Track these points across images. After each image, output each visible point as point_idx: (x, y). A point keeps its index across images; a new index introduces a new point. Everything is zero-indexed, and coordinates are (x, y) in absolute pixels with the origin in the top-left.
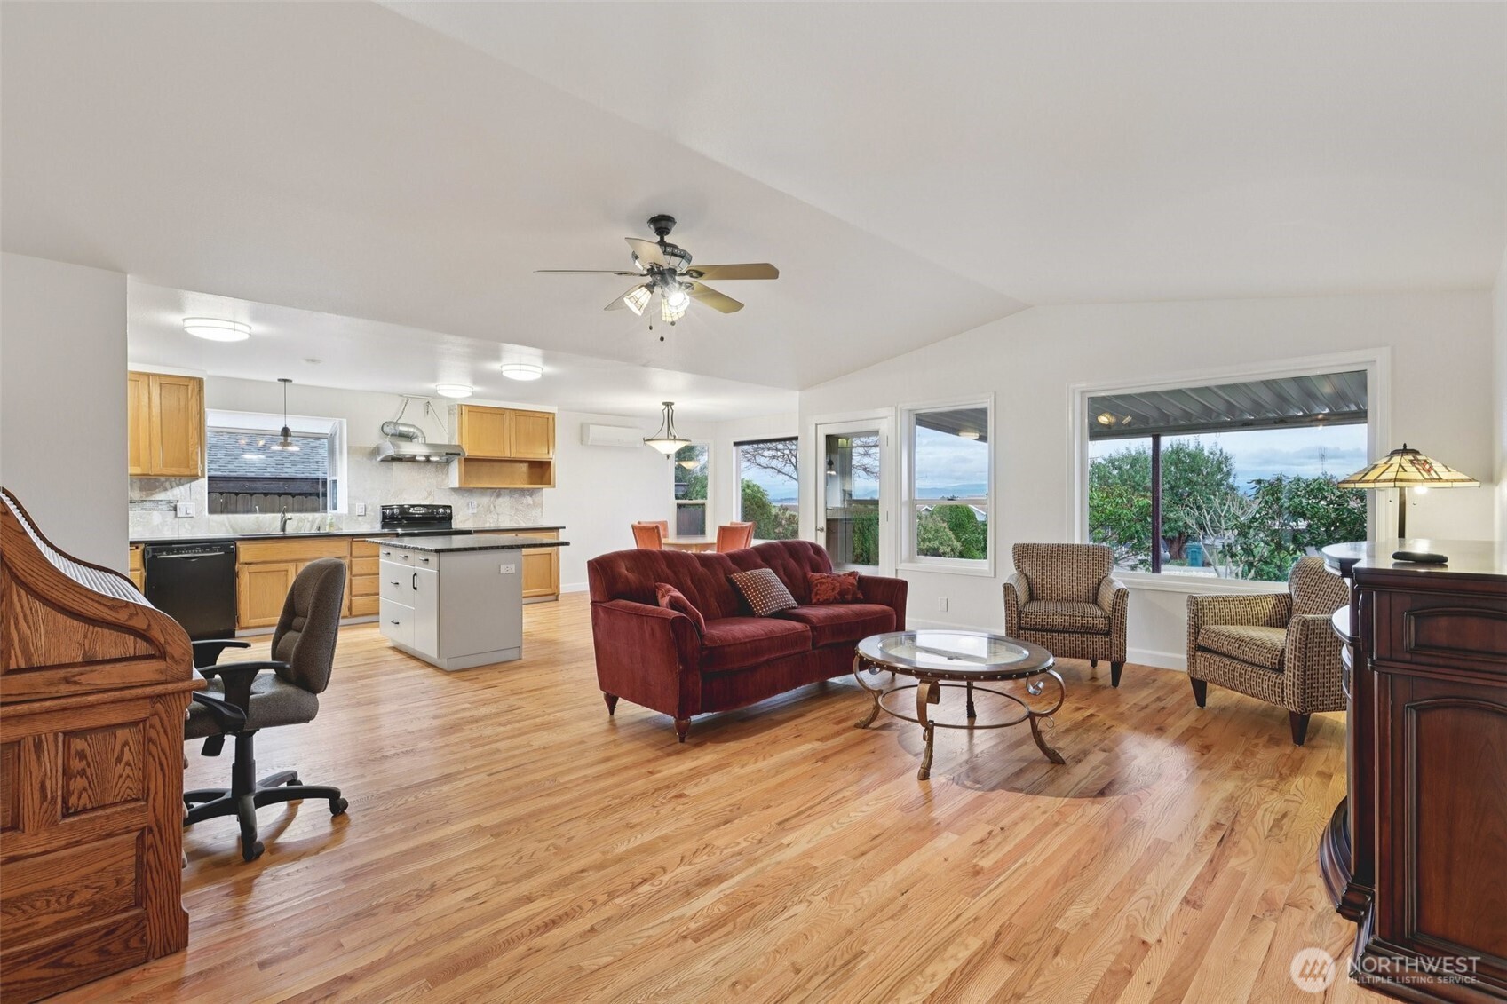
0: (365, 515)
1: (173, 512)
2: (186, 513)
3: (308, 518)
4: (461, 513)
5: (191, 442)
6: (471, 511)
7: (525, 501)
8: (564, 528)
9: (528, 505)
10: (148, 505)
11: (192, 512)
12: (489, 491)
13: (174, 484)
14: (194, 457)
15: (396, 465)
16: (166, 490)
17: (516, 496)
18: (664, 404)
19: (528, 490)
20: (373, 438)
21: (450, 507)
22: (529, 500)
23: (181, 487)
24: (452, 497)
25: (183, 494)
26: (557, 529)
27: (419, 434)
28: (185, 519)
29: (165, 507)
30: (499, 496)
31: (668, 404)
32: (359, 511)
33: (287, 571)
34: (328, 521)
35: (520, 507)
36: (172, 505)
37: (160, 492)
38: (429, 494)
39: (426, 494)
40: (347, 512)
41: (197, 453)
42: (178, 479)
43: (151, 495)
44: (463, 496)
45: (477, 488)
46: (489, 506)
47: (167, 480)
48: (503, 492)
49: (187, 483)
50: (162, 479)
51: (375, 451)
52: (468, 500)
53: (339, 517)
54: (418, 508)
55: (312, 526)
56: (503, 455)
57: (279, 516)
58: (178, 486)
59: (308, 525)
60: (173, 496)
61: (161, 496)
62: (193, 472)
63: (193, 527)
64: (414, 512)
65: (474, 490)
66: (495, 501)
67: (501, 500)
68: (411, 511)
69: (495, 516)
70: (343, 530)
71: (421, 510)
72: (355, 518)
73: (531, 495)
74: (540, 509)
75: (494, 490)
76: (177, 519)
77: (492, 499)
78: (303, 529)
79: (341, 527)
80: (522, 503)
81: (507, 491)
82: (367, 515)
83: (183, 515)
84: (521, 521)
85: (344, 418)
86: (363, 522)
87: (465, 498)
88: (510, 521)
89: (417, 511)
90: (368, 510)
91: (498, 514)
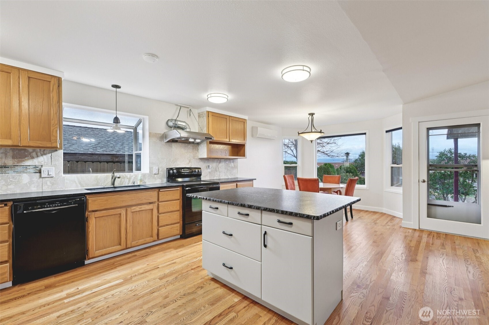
0: (158, 174)
1: (38, 174)
2: (48, 174)
3: (127, 177)
4: (205, 172)
5: (52, 122)
6: (209, 170)
8: (255, 179)
9: (232, 167)
10: (19, 169)
11: (52, 173)
12: (216, 160)
13: (39, 154)
14: (54, 134)
15: (174, 145)
16: (33, 158)
17: (227, 162)
18: (310, 114)
19: (232, 159)
20: (162, 129)
21: (200, 169)
22: (232, 164)
23: (45, 157)
24: (200, 163)
25: (46, 161)
26: (252, 180)
27: (188, 127)
28: (47, 179)
29: (32, 171)
30: (220, 163)
31: (312, 114)
32: (155, 171)
33: (120, 214)
34: (139, 178)
35: (229, 168)
36: (38, 169)
37: (28, 159)
38: (190, 162)
39: (188, 161)
40: (149, 172)
41: (57, 131)
42: (42, 149)
43: (22, 161)
44: (205, 162)
46: (216, 168)
47: (34, 151)
48: (222, 160)
49: (49, 153)
50: (30, 150)
51: (164, 136)
52: (207, 165)
53: (144, 175)
54: (186, 169)
55: (129, 181)
56: (226, 140)
57: (110, 175)
58: (42, 155)
59: (127, 180)
60: (39, 162)
61: (29, 162)
62: (54, 145)
63: (53, 184)
64: (184, 171)
65: (210, 159)
66: (218, 165)
67: (221, 165)
68: (182, 171)
69: (218, 173)
70: (147, 183)
71: (187, 171)
72: (153, 176)
73: (233, 162)
74: (237, 169)
75: (218, 159)
76: (41, 179)
77: (217, 164)
78: (124, 183)
79: (145, 181)
80: (230, 166)
81: (223, 160)
82: (159, 174)
83: (46, 176)
84: (229, 176)
85: (147, 116)
86: (157, 178)
87: (205, 164)
88: (225, 176)
89: (185, 171)
90: (160, 171)
91: (220, 172)
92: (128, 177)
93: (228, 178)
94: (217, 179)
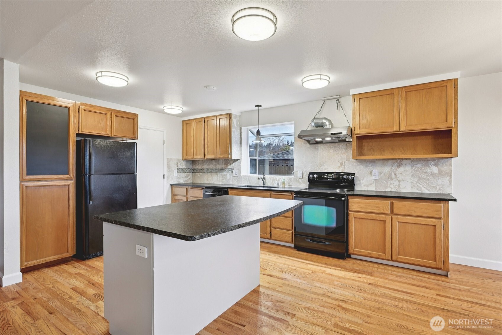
1: (232, 174)
4: (365, 179)
6: (374, 178)
7: (428, 171)
8: (455, 200)
9: (433, 174)
10: (227, 170)
11: (237, 174)
12: (390, 162)
13: (233, 162)
14: (228, 149)
16: (231, 164)
17: (419, 165)
21: (353, 174)
22: (435, 169)
23: (235, 163)
25: (235, 166)
27: (329, 124)
28: (235, 177)
29: (230, 172)
30: (399, 166)
32: (300, 175)
34: (285, 181)
35: (424, 176)
36: (232, 171)
37: (229, 165)
38: (341, 165)
39: (339, 165)
40: (294, 176)
41: (229, 147)
43: (227, 166)
44: (367, 166)
45: (379, 160)
46: (391, 174)
47: (231, 160)
48: (404, 162)
49: (236, 161)
52: (371, 169)
56: (392, 130)
58: (234, 163)
60: (233, 167)
61: (229, 167)
62: (228, 156)
63: (238, 181)
64: (327, 177)
65: (377, 162)
66: (396, 170)
67: (401, 169)
68: (325, 176)
69: (397, 183)
70: (292, 187)
71: (332, 176)
72: (298, 180)
73: (436, 165)
74: (448, 178)
75: (395, 161)
76: (233, 177)
77: (393, 168)
78: (274, 184)
79: (291, 184)
80: (426, 172)
81: (409, 161)
82: (304, 178)
83: (235, 175)
84: (423, 189)
85: (293, 121)
86: (301, 183)
87: (368, 168)
88: (412, 187)
89: (329, 176)
90: (304, 175)
91: (399, 181)
92: (277, 179)
93: (420, 192)
94: (392, 191)
